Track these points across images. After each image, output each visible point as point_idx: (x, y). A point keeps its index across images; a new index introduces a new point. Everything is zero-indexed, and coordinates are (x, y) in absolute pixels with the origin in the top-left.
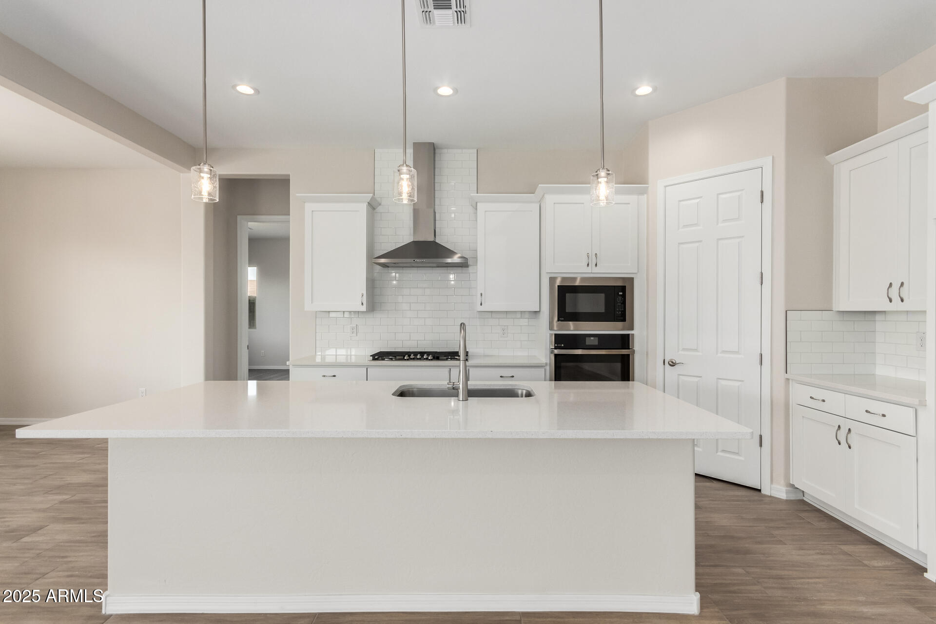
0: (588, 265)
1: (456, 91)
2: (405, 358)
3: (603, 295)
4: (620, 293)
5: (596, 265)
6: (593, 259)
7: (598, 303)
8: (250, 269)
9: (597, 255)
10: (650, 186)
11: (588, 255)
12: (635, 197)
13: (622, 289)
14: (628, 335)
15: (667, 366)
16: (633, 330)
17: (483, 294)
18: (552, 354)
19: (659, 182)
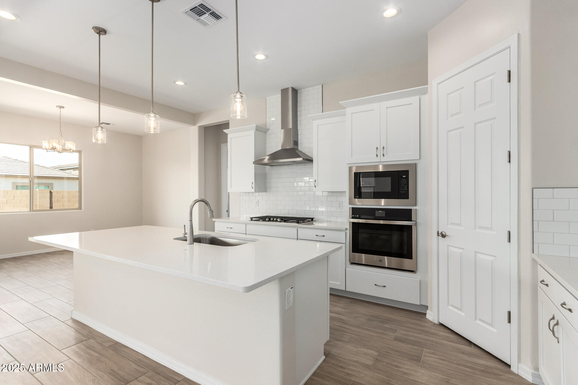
0: (377, 155)
1: (267, 56)
2: (267, 220)
3: (390, 179)
4: (404, 177)
5: (383, 155)
6: (381, 150)
9: (383, 148)
10: (429, 86)
11: (377, 148)
12: (418, 97)
13: (406, 172)
14: (411, 210)
15: (440, 237)
16: (416, 205)
17: (317, 181)
18: (350, 222)
19: (433, 81)
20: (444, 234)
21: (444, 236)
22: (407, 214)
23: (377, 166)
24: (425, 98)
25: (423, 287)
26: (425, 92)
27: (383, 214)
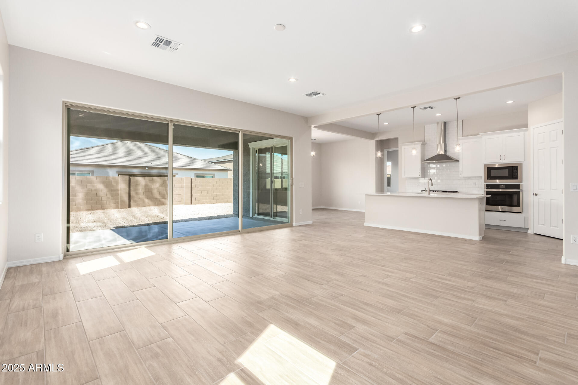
0: (501, 159)
3: (507, 170)
4: (515, 169)
5: (504, 159)
7: (506, 173)
8: (388, 163)
9: (504, 156)
10: (529, 128)
11: (500, 156)
12: (523, 133)
13: (517, 167)
14: (519, 184)
15: (535, 195)
16: (522, 182)
17: (462, 171)
18: (485, 191)
19: (531, 127)
20: (536, 194)
21: (536, 195)
22: (517, 186)
23: (495, 164)
24: (526, 133)
25: (526, 220)
26: (527, 130)
27: (504, 187)
